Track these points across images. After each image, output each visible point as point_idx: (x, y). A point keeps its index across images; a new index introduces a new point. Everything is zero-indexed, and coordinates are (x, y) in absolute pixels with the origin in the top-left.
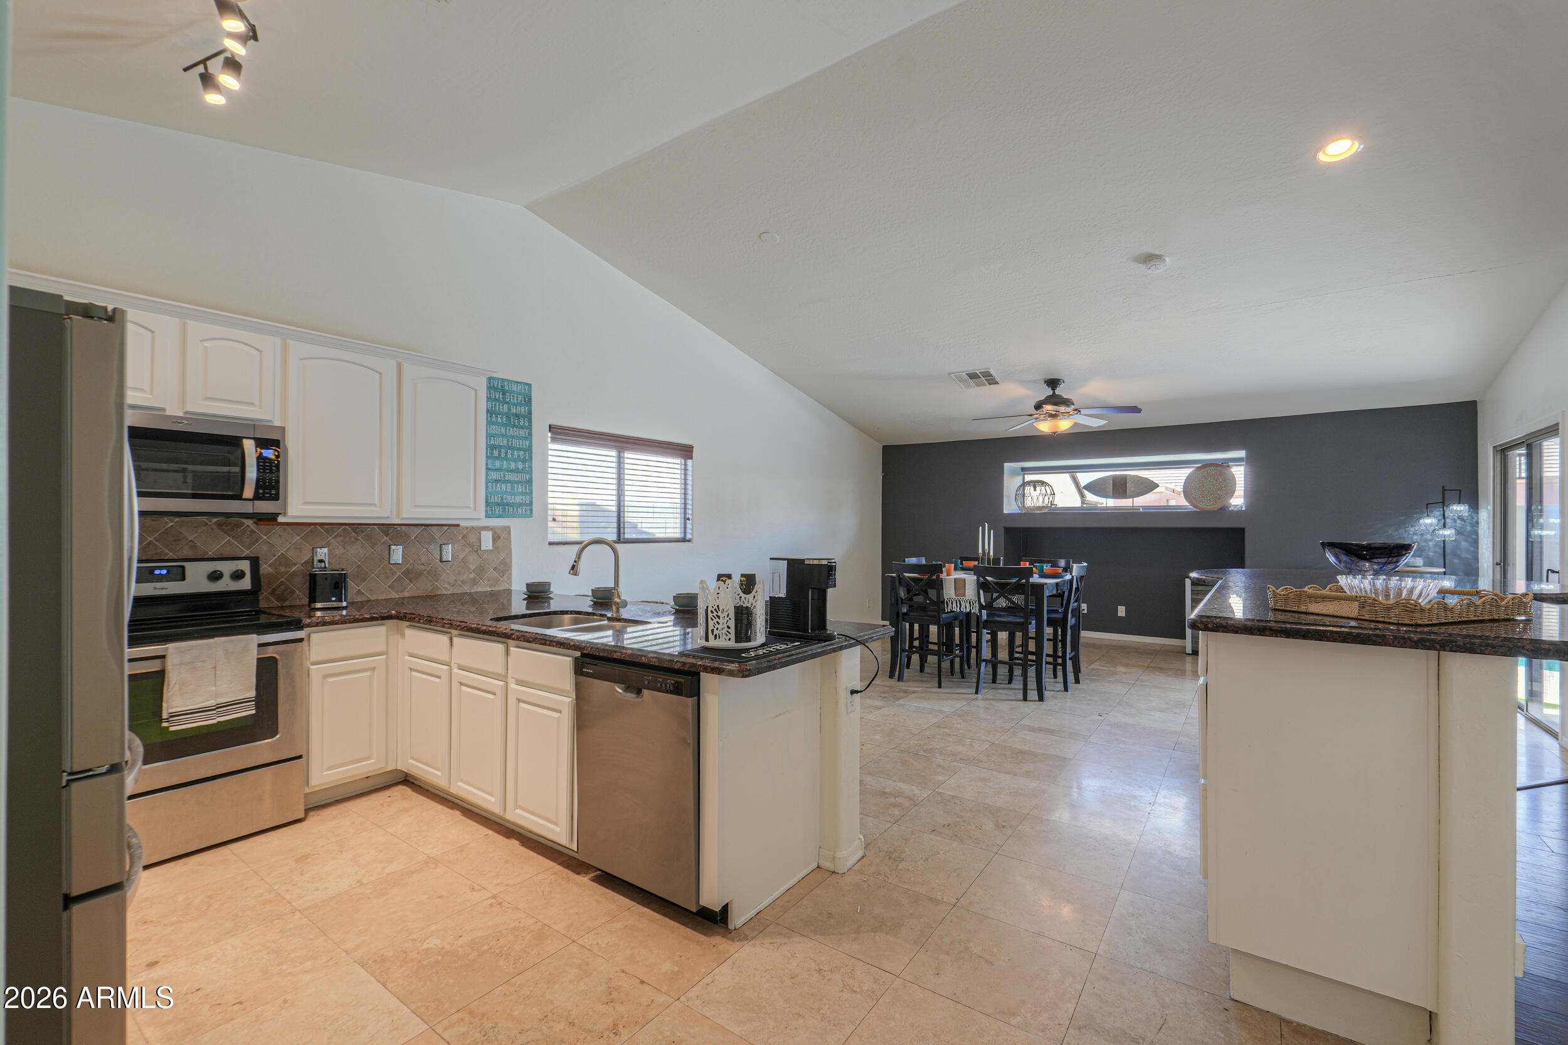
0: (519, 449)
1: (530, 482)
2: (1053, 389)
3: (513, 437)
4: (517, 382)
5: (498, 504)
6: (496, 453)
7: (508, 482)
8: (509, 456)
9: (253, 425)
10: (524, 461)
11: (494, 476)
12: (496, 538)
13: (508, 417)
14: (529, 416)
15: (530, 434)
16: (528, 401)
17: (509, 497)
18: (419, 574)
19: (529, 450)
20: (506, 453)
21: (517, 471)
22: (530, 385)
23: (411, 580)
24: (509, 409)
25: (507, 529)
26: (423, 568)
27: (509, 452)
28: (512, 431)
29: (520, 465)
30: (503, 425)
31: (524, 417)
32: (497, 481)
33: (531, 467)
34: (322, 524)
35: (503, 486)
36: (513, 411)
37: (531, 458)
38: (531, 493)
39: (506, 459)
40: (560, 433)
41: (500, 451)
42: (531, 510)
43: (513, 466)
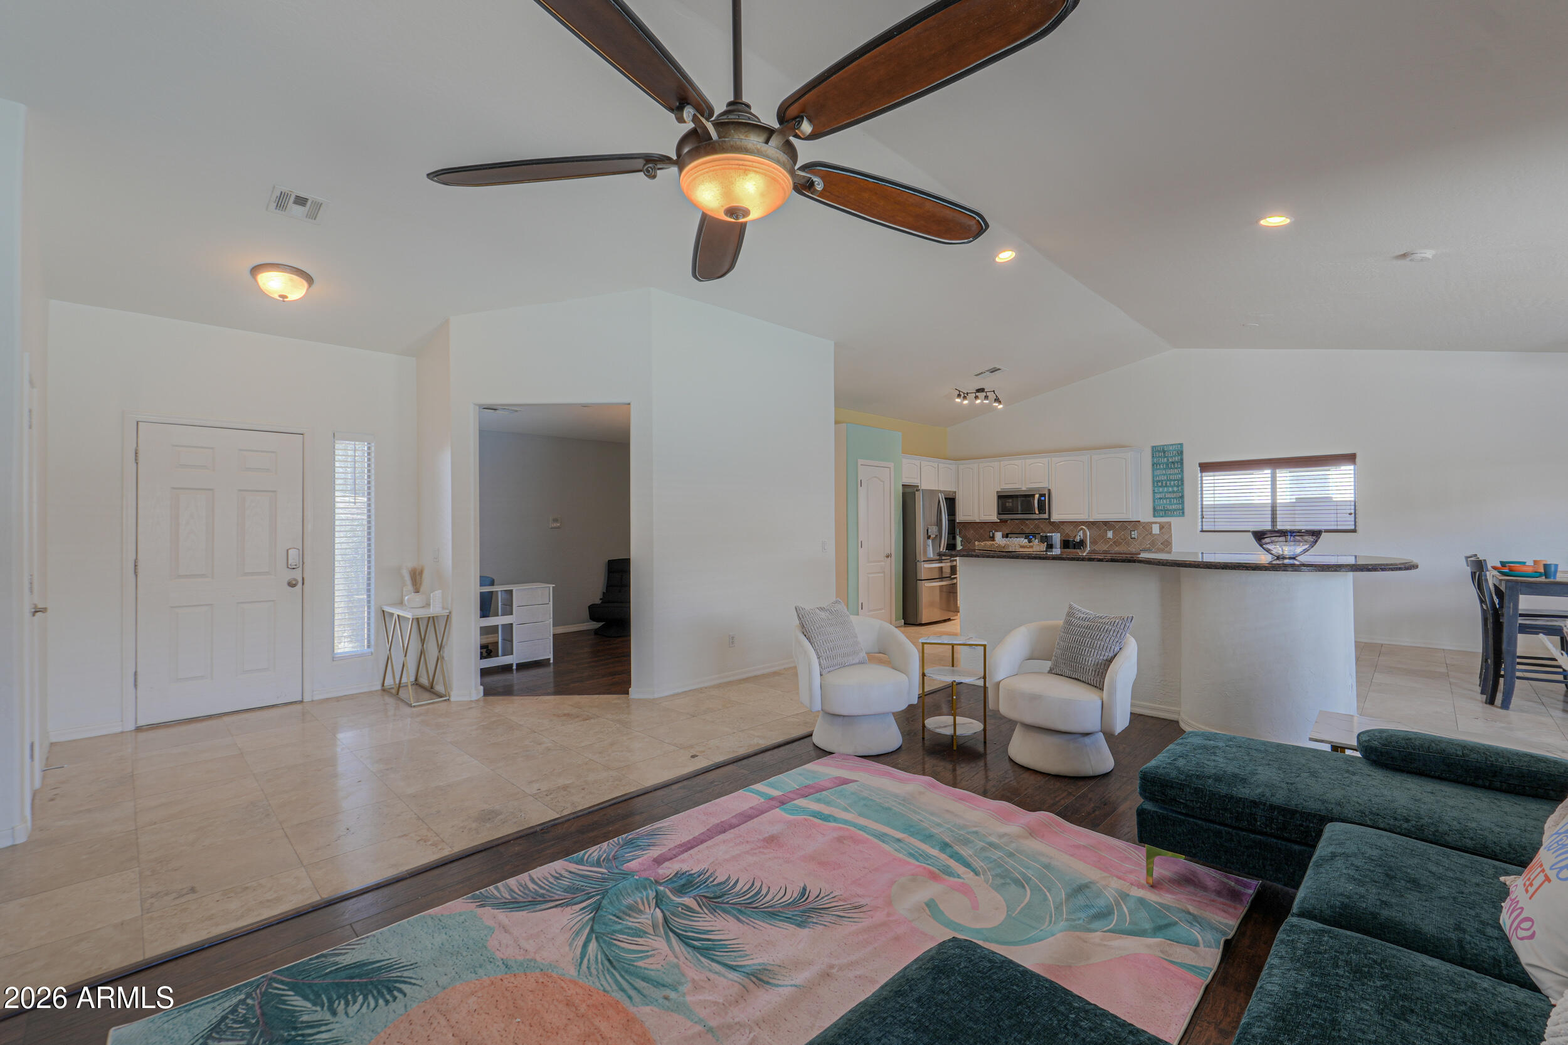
0: (1175, 480)
1: (1182, 497)
3: (1170, 474)
4: (1172, 445)
5: (1161, 510)
6: (1160, 484)
7: (1167, 498)
8: (1168, 484)
9: (1038, 489)
10: (1178, 486)
11: (1158, 496)
12: (1162, 528)
13: (1167, 465)
14: (1181, 462)
15: (1182, 471)
16: (1181, 453)
17: (1168, 507)
18: (1120, 544)
19: (1182, 480)
20: (1166, 484)
21: (1173, 492)
22: (1181, 445)
23: (1116, 546)
24: (1168, 460)
25: (1169, 524)
26: (1122, 541)
27: (1168, 482)
28: (1169, 472)
29: (1175, 489)
30: (1164, 469)
31: (1177, 462)
32: (1160, 498)
33: (1182, 489)
34: (1080, 522)
35: (1165, 501)
36: (1171, 460)
37: (1183, 484)
38: (1183, 503)
39: (1166, 486)
40: (1205, 467)
41: (1162, 483)
42: (1183, 513)
43: (1170, 489)
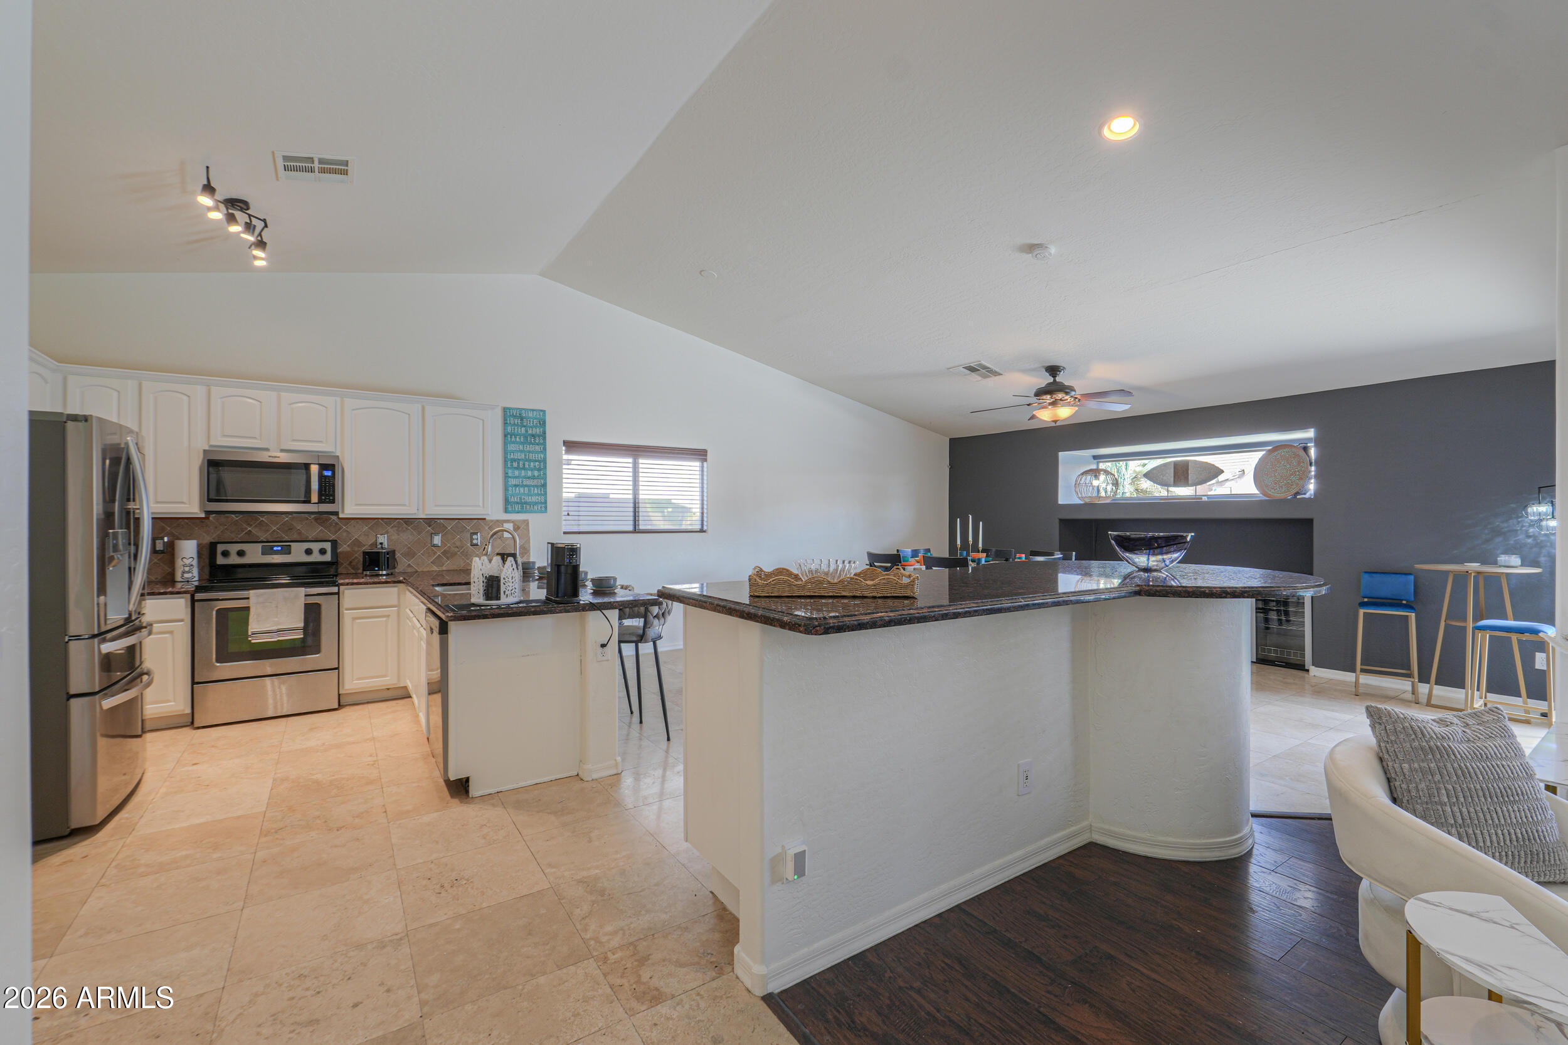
0: (536, 461)
1: (544, 485)
2: (1054, 377)
3: (529, 452)
4: (533, 410)
5: (517, 503)
6: (515, 465)
7: (526, 486)
8: (527, 466)
9: (318, 454)
10: (539, 470)
11: (513, 482)
12: (516, 528)
13: (526, 437)
14: (543, 435)
15: (545, 449)
16: (543, 423)
17: (526, 498)
18: (454, 554)
19: (544, 461)
20: (524, 465)
21: (533, 478)
22: (544, 411)
23: (448, 558)
24: (527, 431)
25: (526, 522)
26: (457, 549)
27: (527, 463)
28: (528, 448)
29: (536, 473)
30: (522, 443)
31: (539, 436)
32: (516, 486)
33: (545, 474)
34: (382, 519)
35: (521, 489)
36: (530, 432)
37: (545, 467)
38: (545, 494)
39: (524, 468)
40: (572, 446)
41: (518, 463)
42: (546, 508)
43: (530, 473)
